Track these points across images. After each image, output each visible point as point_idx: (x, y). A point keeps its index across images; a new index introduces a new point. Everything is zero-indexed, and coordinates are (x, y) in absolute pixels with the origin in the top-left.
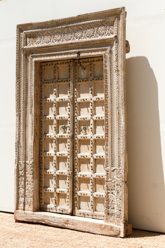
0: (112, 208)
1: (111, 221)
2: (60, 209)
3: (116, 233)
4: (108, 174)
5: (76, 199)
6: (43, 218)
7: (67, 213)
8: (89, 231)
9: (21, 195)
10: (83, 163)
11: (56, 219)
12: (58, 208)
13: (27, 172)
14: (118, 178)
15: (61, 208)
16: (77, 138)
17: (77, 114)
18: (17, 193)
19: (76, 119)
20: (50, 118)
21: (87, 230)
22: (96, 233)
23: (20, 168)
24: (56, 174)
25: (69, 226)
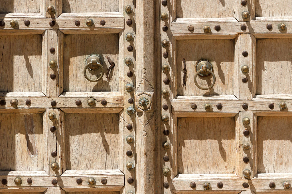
16: (172, 111)
17: (170, 9)
19: (166, 29)
20: (27, 23)
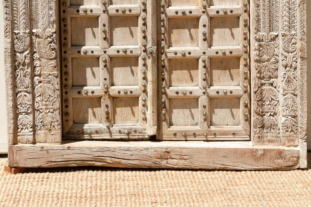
0: (270, 115)
1: (270, 141)
2: (122, 130)
3: (291, 161)
4: (260, 46)
5: (165, 105)
6: (100, 154)
7: (141, 137)
8: (225, 168)
9: (22, 109)
10: (178, 27)
11: (136, 153)
12: (115, 128)
13: (36, 55)
14: (288, 53)
15: (124, 129)
18: (13, 105)
21: (219, 166)
22: (242, 169)
23: (19, 46)
24: (107, 56)
25: (173, 163)
